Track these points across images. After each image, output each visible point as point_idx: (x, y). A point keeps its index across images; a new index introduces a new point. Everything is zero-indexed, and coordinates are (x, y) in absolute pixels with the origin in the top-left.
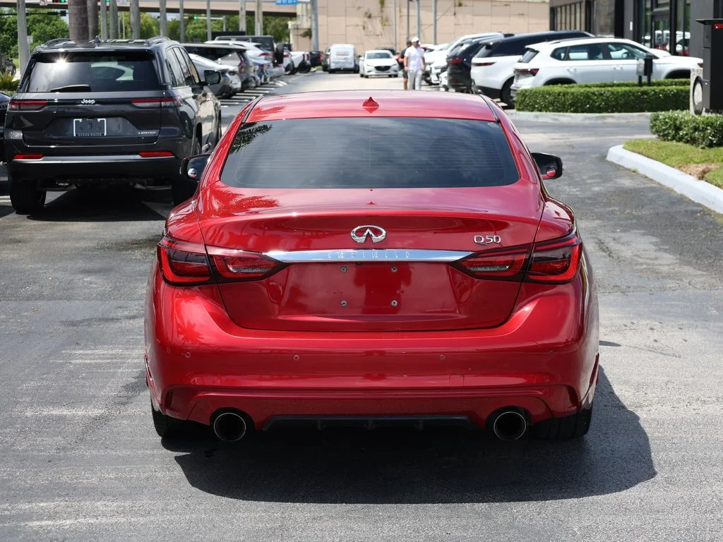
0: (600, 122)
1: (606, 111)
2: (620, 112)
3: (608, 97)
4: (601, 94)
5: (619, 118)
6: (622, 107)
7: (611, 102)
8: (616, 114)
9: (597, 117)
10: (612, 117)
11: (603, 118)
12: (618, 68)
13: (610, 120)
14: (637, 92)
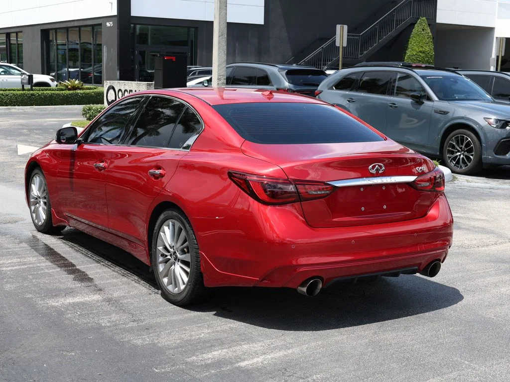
0: (7, 111)
1: (11, 105)
2: (19, 106)
3: (11, 97)
4: (7, 95)
5: (19, 109)
6: (20, 103)
7: (13, 99)
8: (16, 107)
9: (5, 109)
10: (15, 108)
11: (9, 109)
12: (5, 80)
13: (13, 110)
14: (29, 94)
